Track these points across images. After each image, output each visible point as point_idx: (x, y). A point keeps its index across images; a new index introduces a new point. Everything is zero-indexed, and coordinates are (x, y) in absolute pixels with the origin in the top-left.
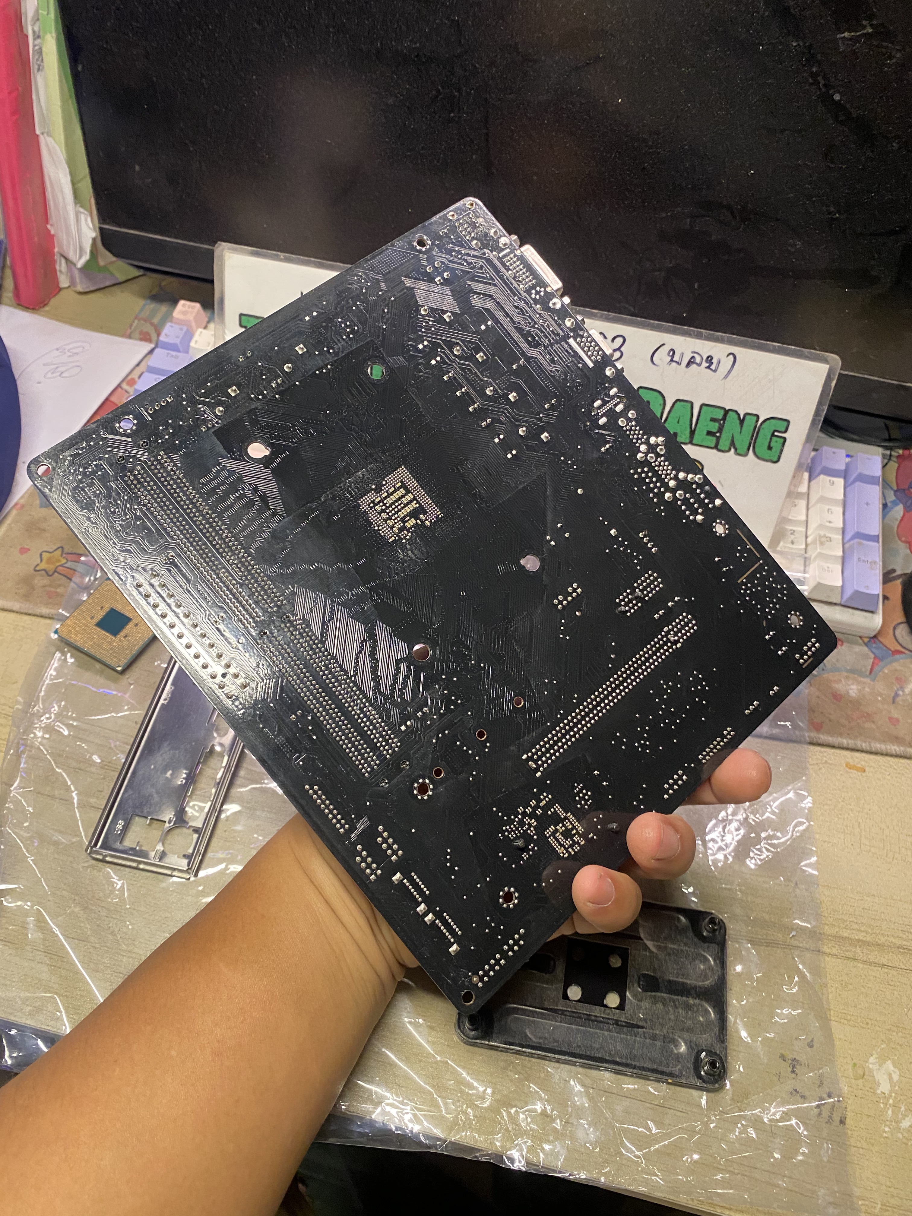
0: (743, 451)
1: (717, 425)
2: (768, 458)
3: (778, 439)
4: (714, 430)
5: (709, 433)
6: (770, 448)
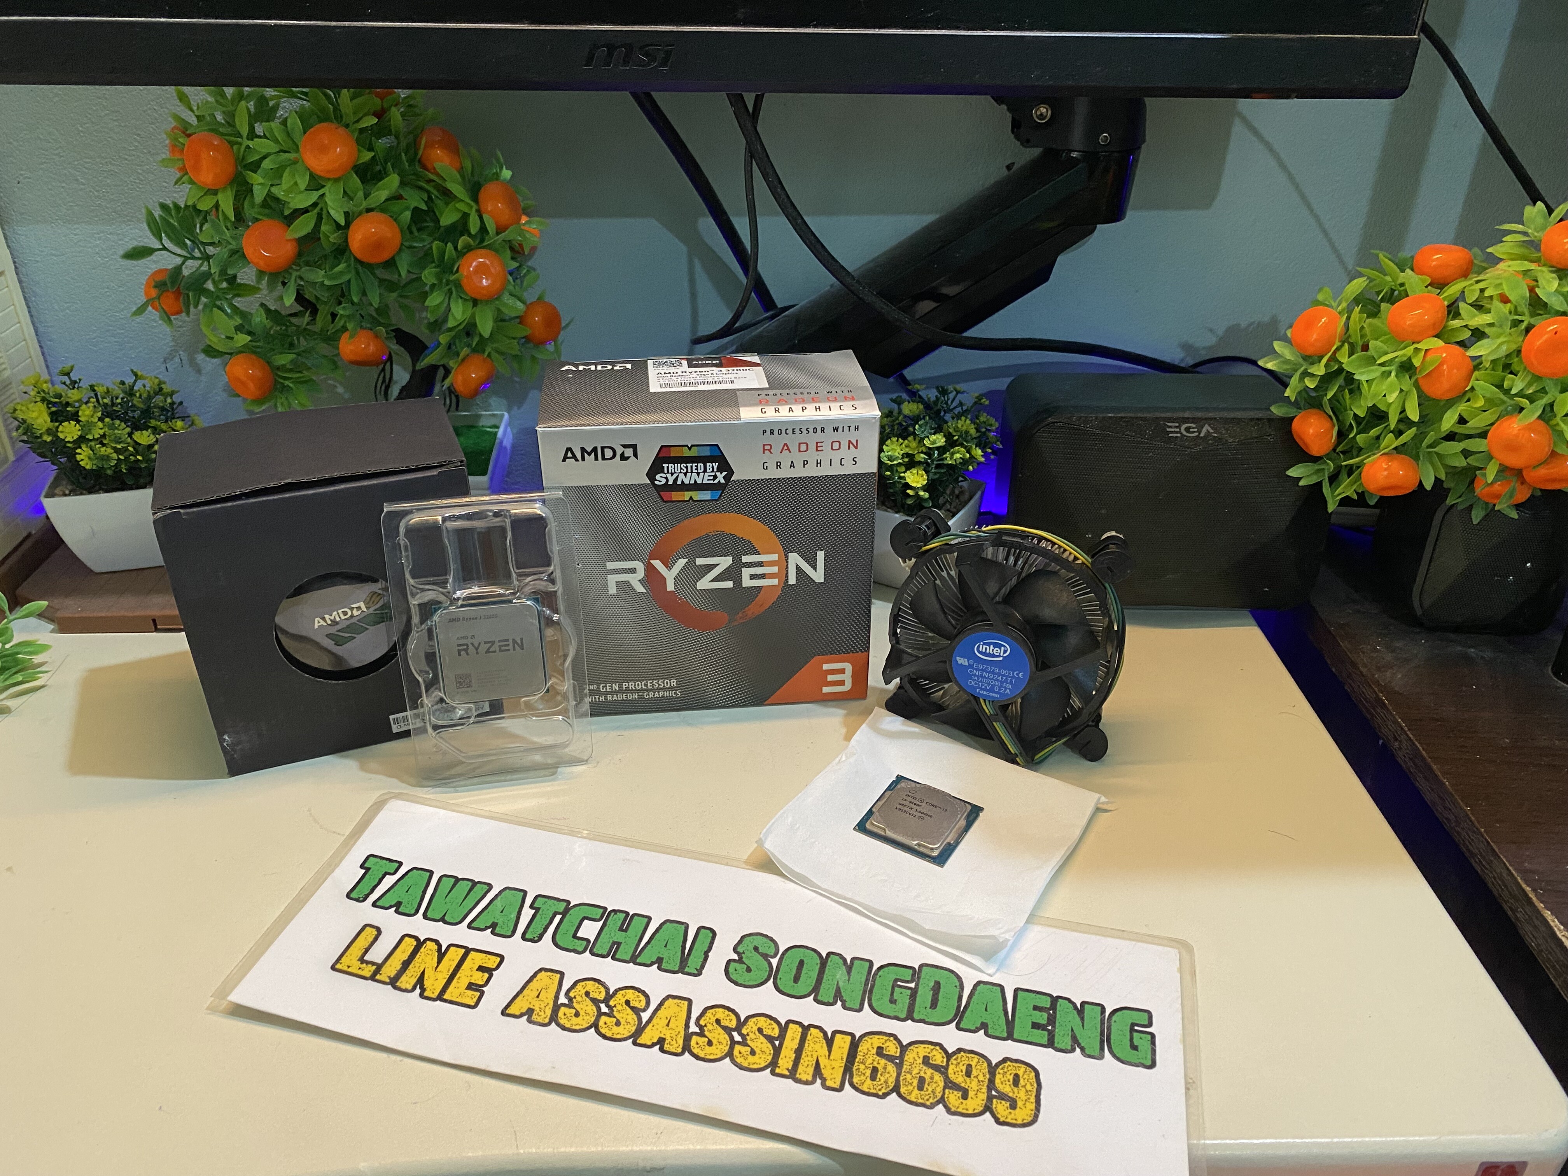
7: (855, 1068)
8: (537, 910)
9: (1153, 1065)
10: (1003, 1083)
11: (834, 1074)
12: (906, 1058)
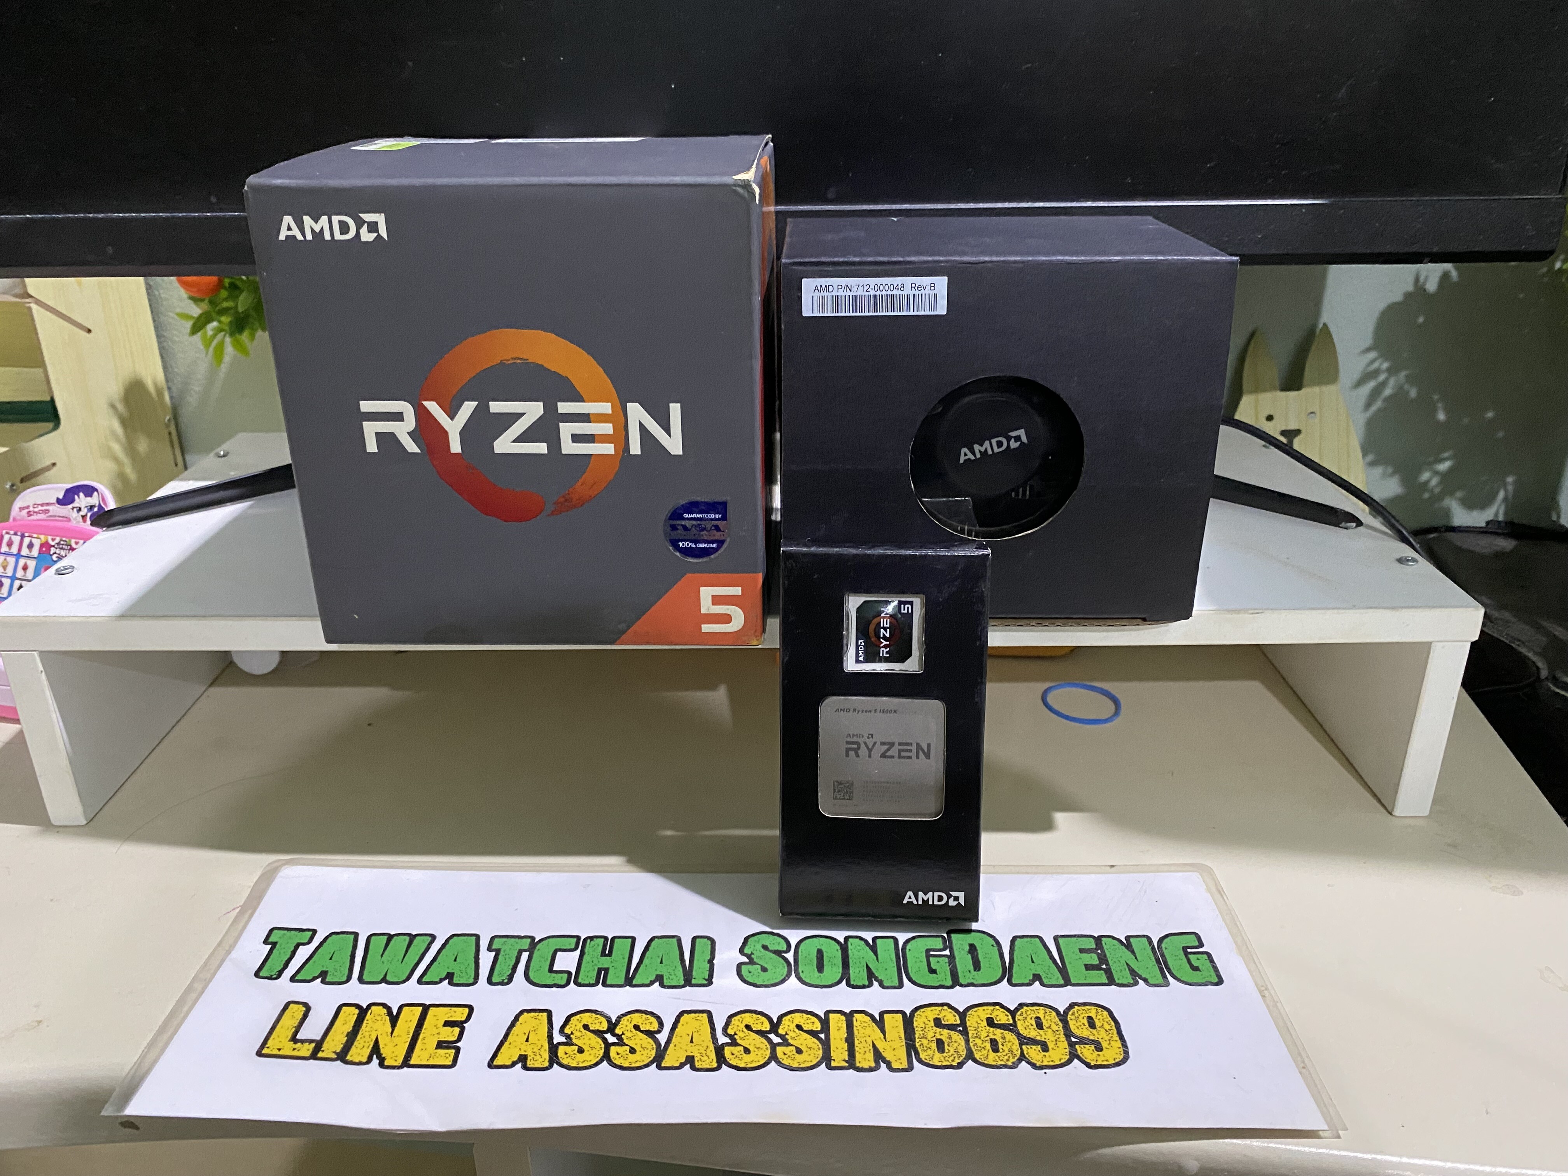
0: (1160, 980)
1: (1094, 956)
2: (1203, 981)
3: (1199, 956)
4: (1096, 961)
5: (1088, 967)
6: (1195, 969)
7: (917, 1045)
8: (498, 952)
9: (1220, 982)
10: (1079, 1028)
11: (897, 1054)
12: (968, 1025)
